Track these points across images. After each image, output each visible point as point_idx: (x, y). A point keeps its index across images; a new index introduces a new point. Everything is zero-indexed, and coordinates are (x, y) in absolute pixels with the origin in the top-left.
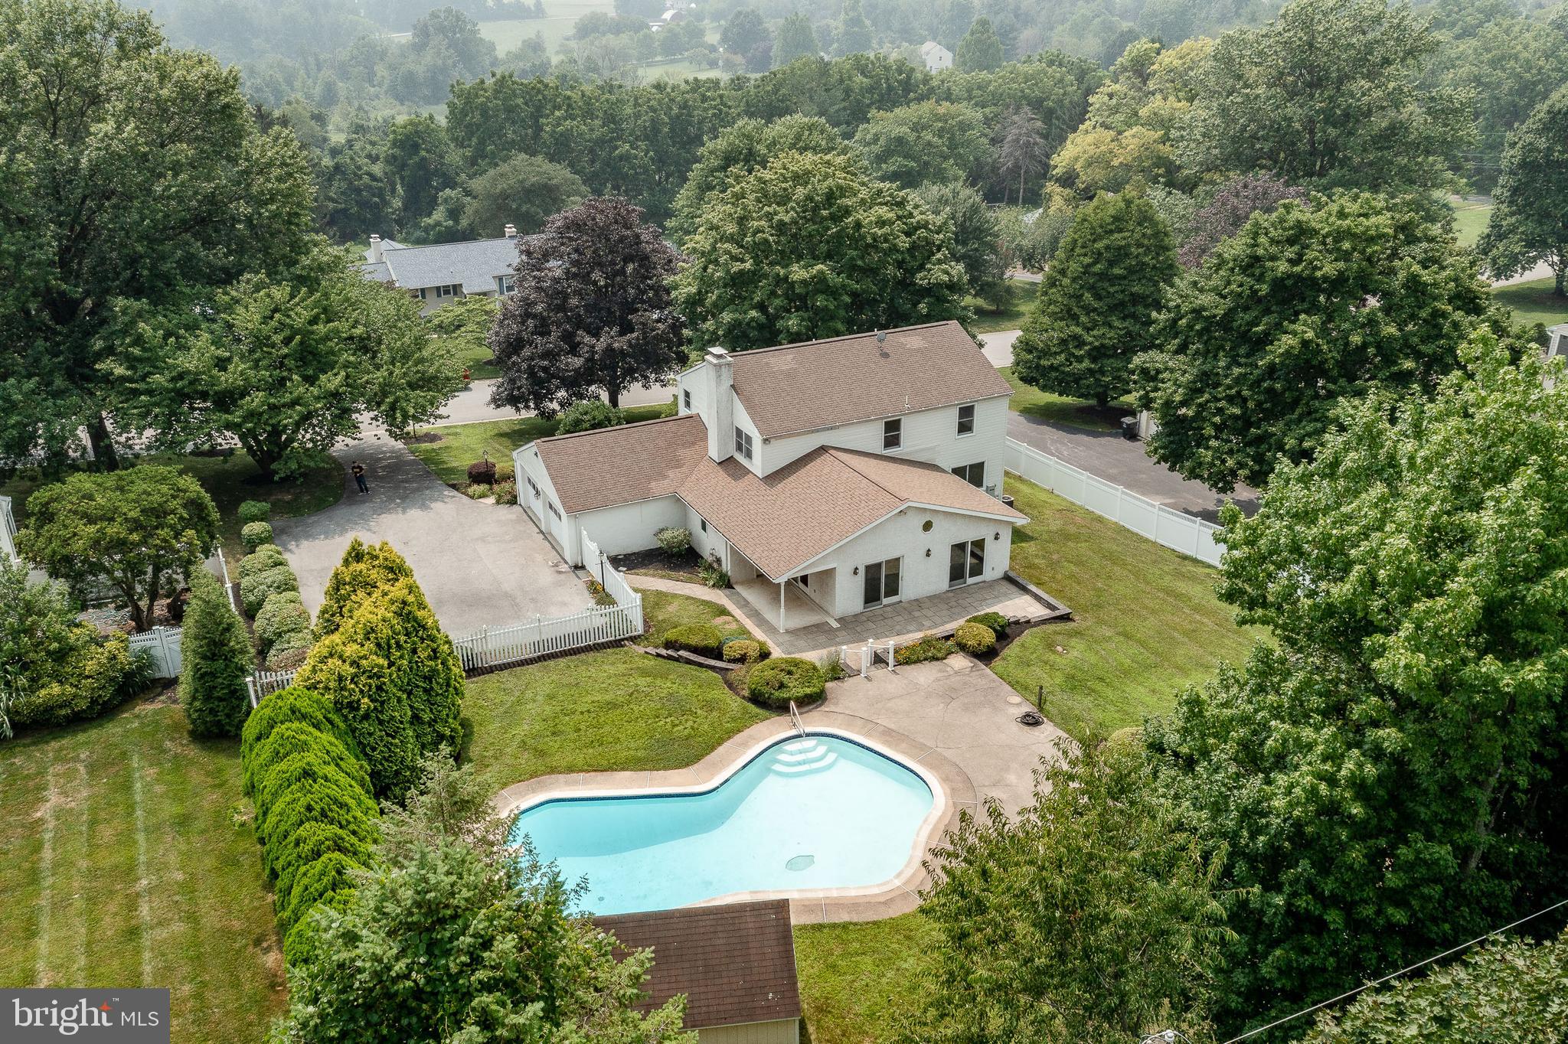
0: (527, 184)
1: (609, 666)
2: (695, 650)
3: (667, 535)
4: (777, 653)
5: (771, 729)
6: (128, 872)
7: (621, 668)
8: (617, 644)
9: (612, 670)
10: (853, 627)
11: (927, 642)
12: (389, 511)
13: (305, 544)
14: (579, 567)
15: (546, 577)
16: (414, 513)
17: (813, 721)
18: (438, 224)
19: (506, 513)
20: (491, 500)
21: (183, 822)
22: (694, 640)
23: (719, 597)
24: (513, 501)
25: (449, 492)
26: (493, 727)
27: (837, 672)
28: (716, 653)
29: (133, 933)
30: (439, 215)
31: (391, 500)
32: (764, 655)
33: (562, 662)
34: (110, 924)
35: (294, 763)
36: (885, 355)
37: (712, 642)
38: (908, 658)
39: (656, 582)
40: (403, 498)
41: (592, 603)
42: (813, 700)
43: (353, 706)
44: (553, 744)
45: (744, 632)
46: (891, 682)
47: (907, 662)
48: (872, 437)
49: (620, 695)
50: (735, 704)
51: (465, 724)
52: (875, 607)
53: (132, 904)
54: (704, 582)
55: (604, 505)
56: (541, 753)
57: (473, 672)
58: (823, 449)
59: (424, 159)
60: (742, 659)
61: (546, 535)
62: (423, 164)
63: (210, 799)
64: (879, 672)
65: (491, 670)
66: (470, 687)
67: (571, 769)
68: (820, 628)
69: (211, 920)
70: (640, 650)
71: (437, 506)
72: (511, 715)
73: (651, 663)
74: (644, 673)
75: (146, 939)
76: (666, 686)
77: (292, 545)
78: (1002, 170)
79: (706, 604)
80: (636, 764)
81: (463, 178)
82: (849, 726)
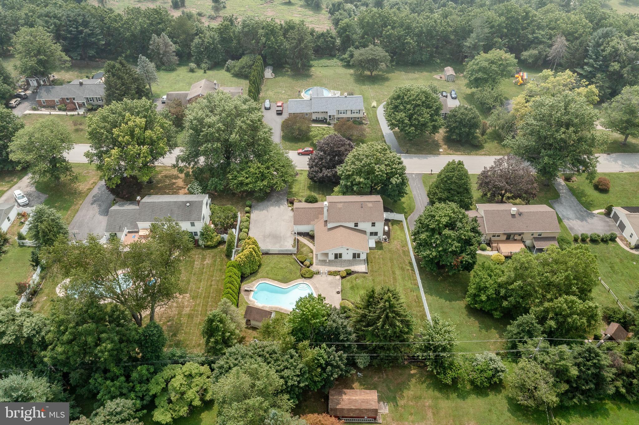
0: (369, 58)
1: (286, 259)
3: (310, 232)
4: (313, 266)
5: (301, 281)
7: (288, 260)
8: (291, 254)
10: (330, 263)
11: (335, 272)
12: (273, 206)
14: (295, 233)
15: (289, 234)
16: (277, 208)
17: (307, 281)
18: (346, 59)
20: (290, 209)
21: (221, 270)
22: (300, 259)
23: (314, 248)
25: (286, 203)
26: (264, 267)
27: (318, 273)
28: (303, 263)
29: (211, 285)
30: (346, 56)
31: (274, 202)
33: (281, 255)
34: (209, 283)
36: (362, 207)
37: (304, 260)
38: (330, 273)
39: (306, 241)
41: (293, 243)
42: (310, 277)
44: (270, 272)
45: (312, 258)
47: (330, 275)
48: (352, 225)
50: (299, 274)
52: (335, 261)
53: (212, 281)
54: (313, 244)
55: (301, 224)
56: (268, 274)
58: (340, 226)
60: (306, 266)
64: (324, 275)
65: (270, 254)
67: (270, 278)
68: (325, 261)
70: (293, 257)
71: (281, 207)
72: (268, 265)
73: (293, 260)
74: (291, 263)
75: (212, 287)
76: (291, 267)
77: (254, 211)
78: (548, 59)
79: (311, 249)
80: (279, 280)
81: (357, 43)
82: (311, 284)
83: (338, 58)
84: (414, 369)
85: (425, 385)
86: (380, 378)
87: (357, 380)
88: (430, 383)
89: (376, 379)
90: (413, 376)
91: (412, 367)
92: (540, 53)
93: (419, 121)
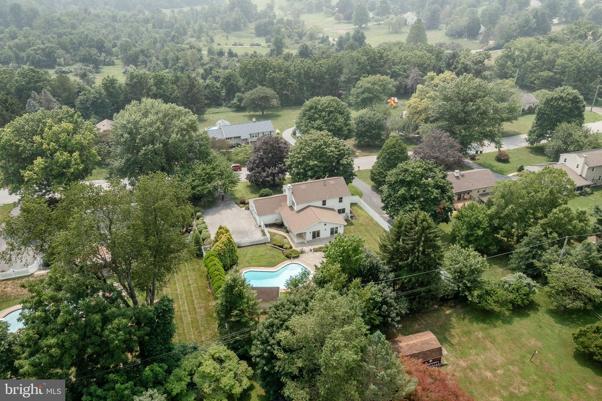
0: (261, 96)
1: (262, 248)
2: (278, 246)
3: (277, 221)
4: (294, 248)
5: (288, 262)
6: (187, 276)
7: (265, 248)
8: (265, 243)
9: (263, 249)
10: (309, 243)
11: (320, 248)
12: (223, 209)
13: (208, 216)
14: (260, 226)
15: (253, 228)
16: (229, 210)
17: (296, 261)
18: (235, 103)
19: (247, 212)
20: (244, 208)
21: (194, 270)
22: (278, 244)
23: (286, 235)
24: (249, 209)
25: (236, 205)
26: (242, 258)
27: (302, 252)
28: (282, 247)
29: (189, 285)
30: (235, 101)
31: (224, 206)
32: (291, 248)
33: (255, 246)
34: (186, 284)
35: (213, 263)
36: (325, 185)
37: (281, 245)
38: (316, 250)
39: (274, 230)
40: (226, 206)
41: (262, 234)
42: (297, 257)
43: (220, 254)
44: (251, 261)
45: (289, 242)
46: (312, 255)
47: (316, 251)
48: (320, 204)
49: (263, 253)
50: (283, 257)
51: (237, 257)
52: (315, 239)
53: (188, 281)
54: (283, 231)
55: (266, 214)
56: (249, 263)
57: (239, 247)
58: (309, 206)
59: (232, 83)
60: (286, 249)
61: (254, 218)
62: (232, 85)
63: (197, 266)
64: (310, 253)
65: (242, 247)
66: (238, 250)
67: (254, 266)
68: (303, 243)
69: (200, 284)
70: (269, 245)
71: (233, 209)
72: (245, 256)
73: (270, 248)
74: (269, 250)
75: (191, 286)
76: (272, 252)
77: (205, 217)
78: (408, 87)
79: (283, 236)
80: (265, 266)
81: (243, 89)
82: (301, 262)
83: (226, 106)
84: (448, 310)
85: (466, 321)
86: (419, 325)
87: (398, 332)
88: (470, 319)
89: (417, 326)
90: (450, 315)
91: (444, 308)
92: (400, 83)
93: (335, 126)
